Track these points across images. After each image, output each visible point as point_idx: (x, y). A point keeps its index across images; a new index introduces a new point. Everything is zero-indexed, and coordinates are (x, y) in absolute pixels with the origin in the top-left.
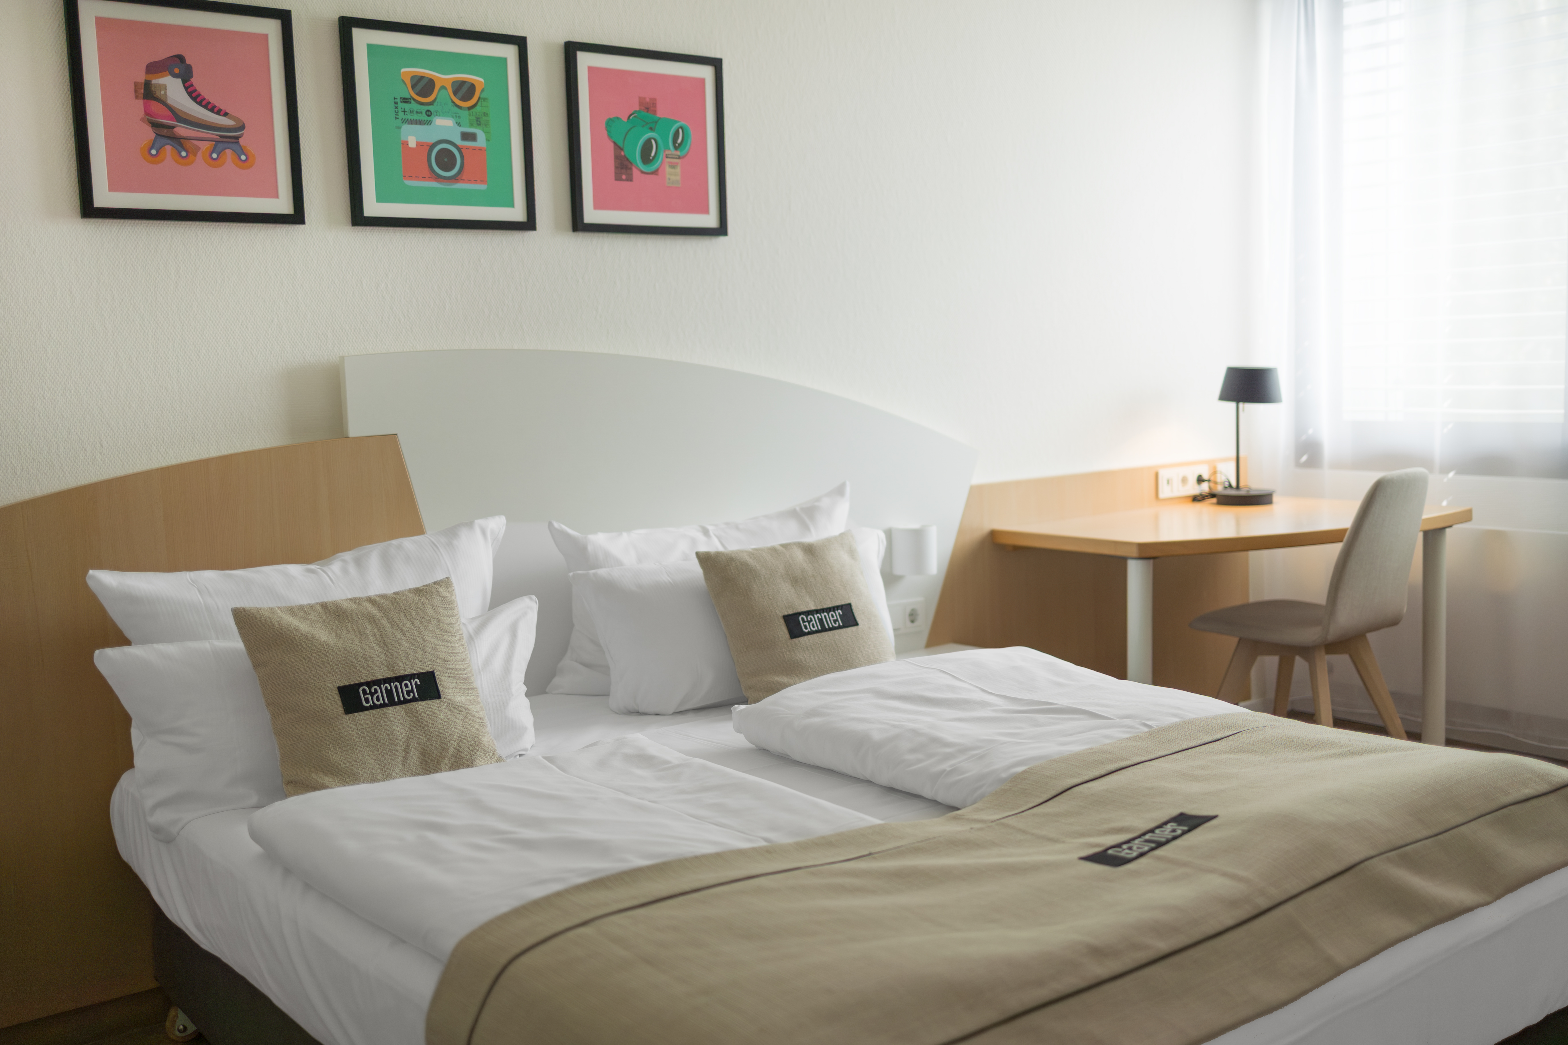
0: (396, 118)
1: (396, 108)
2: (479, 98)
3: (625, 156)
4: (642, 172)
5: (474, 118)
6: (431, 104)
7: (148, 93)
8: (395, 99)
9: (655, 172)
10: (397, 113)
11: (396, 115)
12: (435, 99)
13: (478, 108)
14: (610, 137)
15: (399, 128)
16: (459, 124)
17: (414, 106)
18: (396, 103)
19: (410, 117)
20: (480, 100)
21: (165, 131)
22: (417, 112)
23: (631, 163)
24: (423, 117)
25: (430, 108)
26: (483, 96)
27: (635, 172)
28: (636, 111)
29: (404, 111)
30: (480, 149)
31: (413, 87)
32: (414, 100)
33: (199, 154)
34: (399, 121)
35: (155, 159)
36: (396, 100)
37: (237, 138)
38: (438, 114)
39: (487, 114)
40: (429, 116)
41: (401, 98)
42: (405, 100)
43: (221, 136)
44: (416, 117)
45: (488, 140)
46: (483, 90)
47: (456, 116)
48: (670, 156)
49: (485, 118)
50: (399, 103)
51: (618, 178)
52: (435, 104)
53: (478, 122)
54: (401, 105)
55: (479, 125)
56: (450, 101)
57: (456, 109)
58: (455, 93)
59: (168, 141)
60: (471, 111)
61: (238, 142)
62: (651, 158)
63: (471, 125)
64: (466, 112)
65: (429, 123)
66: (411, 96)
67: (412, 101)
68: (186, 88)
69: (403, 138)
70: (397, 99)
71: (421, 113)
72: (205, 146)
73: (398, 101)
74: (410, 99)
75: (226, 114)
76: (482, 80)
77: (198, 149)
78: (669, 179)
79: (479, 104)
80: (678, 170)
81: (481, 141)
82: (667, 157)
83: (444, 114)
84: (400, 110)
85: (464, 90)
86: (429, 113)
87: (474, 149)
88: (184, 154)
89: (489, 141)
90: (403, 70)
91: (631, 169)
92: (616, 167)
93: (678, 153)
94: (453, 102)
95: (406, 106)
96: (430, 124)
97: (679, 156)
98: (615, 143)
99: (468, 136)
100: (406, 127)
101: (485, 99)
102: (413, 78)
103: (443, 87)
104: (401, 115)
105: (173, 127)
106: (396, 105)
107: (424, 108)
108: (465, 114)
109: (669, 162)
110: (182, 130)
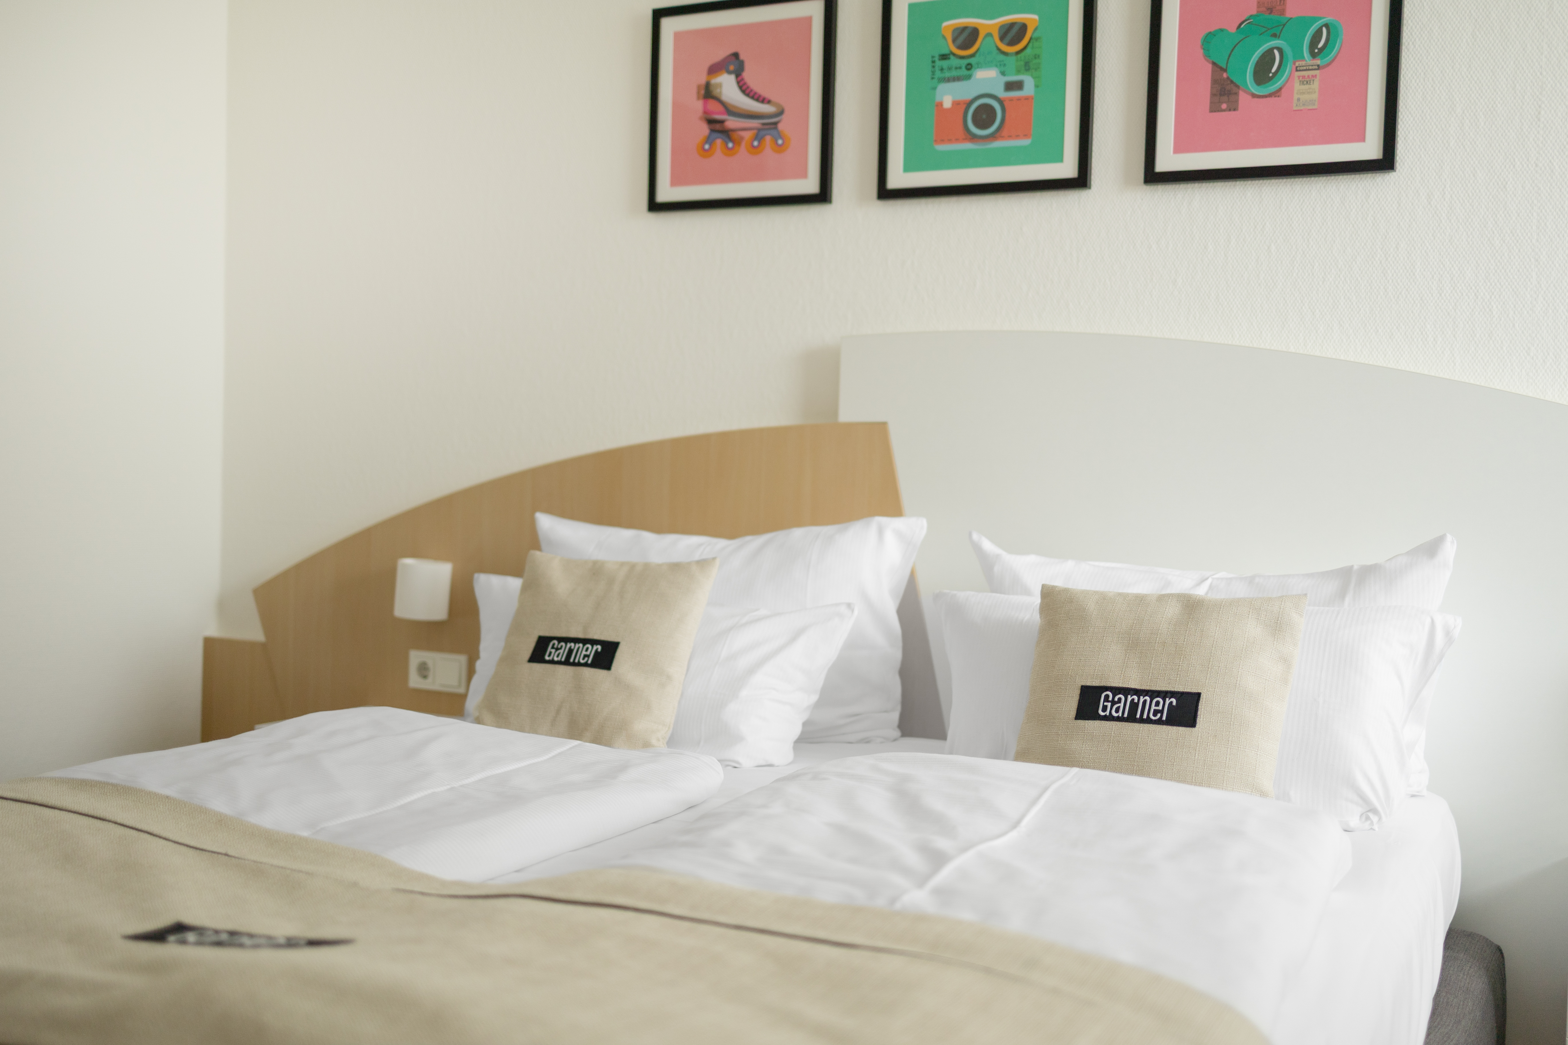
0: (933, 78)
1: (933, 67)
2: (1031, 39)
3: (1228, 78)
4: (1254, 96)
5: (1022, 63)
6: (973, 55)
7: (708, 93)
9: (1276, 94)
10: (933, 73)
13: (1028, 51)
14: (1206, 57)
15: (934, 88)
16: (1003, 73)
17: (954, 62)
18: (933, 62)
19: (947, 74)
20: (1032, 41)
21: (718, 126)
22: (956, 68)
23: (1238, 87)
24: (964, 72)
25: (972, 61)
26: (1036, 35)
27: (1243, 98)
29: (942, 70)
32: (954, 55)
33: (743, 144)
34: (935, 81)
35: (705, 153)
37: (776, 124)
38: (979, 66)
39: (1039, 56)
40: (968, 69)
42: (944, 57)
43: (764, 124)
44: (954, 73)
45: (1037, 86)
47: (1000, 65)
48: (1302, 68)
49: (1035, 61)
51: (1214, 108)
52: (977, 55)
53: (1027, 67)
54: (939, 63)
56: (995, 48)
58: (1002, 39)
59: (719, 135)
60: (1019, 56)
61: (776, 128)
62: (1271, 75)
63: (1018, 72)
64: (1014, 58)
65: (969, 77)
67: (952, 57)
68: (738, 83)
69: (938, 99)
71: (960, 68)
72: (747, 135)
73: (936, 59)
74: (949, 54)
75: (769, 102)
77: (742, 138)
78: (1299, 100)
79: (1031, 45)
80: (1316, 85)
81: (1029, 88)
82: (1297, 70)
83: (987, 65)
84: (937, 68)
86: (969, 67)
87: (1019, 99)
88: (730, 145)
91: (1236, 94)
92: (1213, 95)
93: (1319, 62)
94: (999, 49)
95: (945, 64)
97: (1318, 66)
98: (1214, 64)
99: (1010, 86)
100: (942, 87)
101: (1037, 39)
103: (989, 35)
104: (938, 74)
105: (722, 122)
106: (933, 64)
107: (964, 62)
108: (1011, 61)
109: (1299, 77)
110: (732, 123)
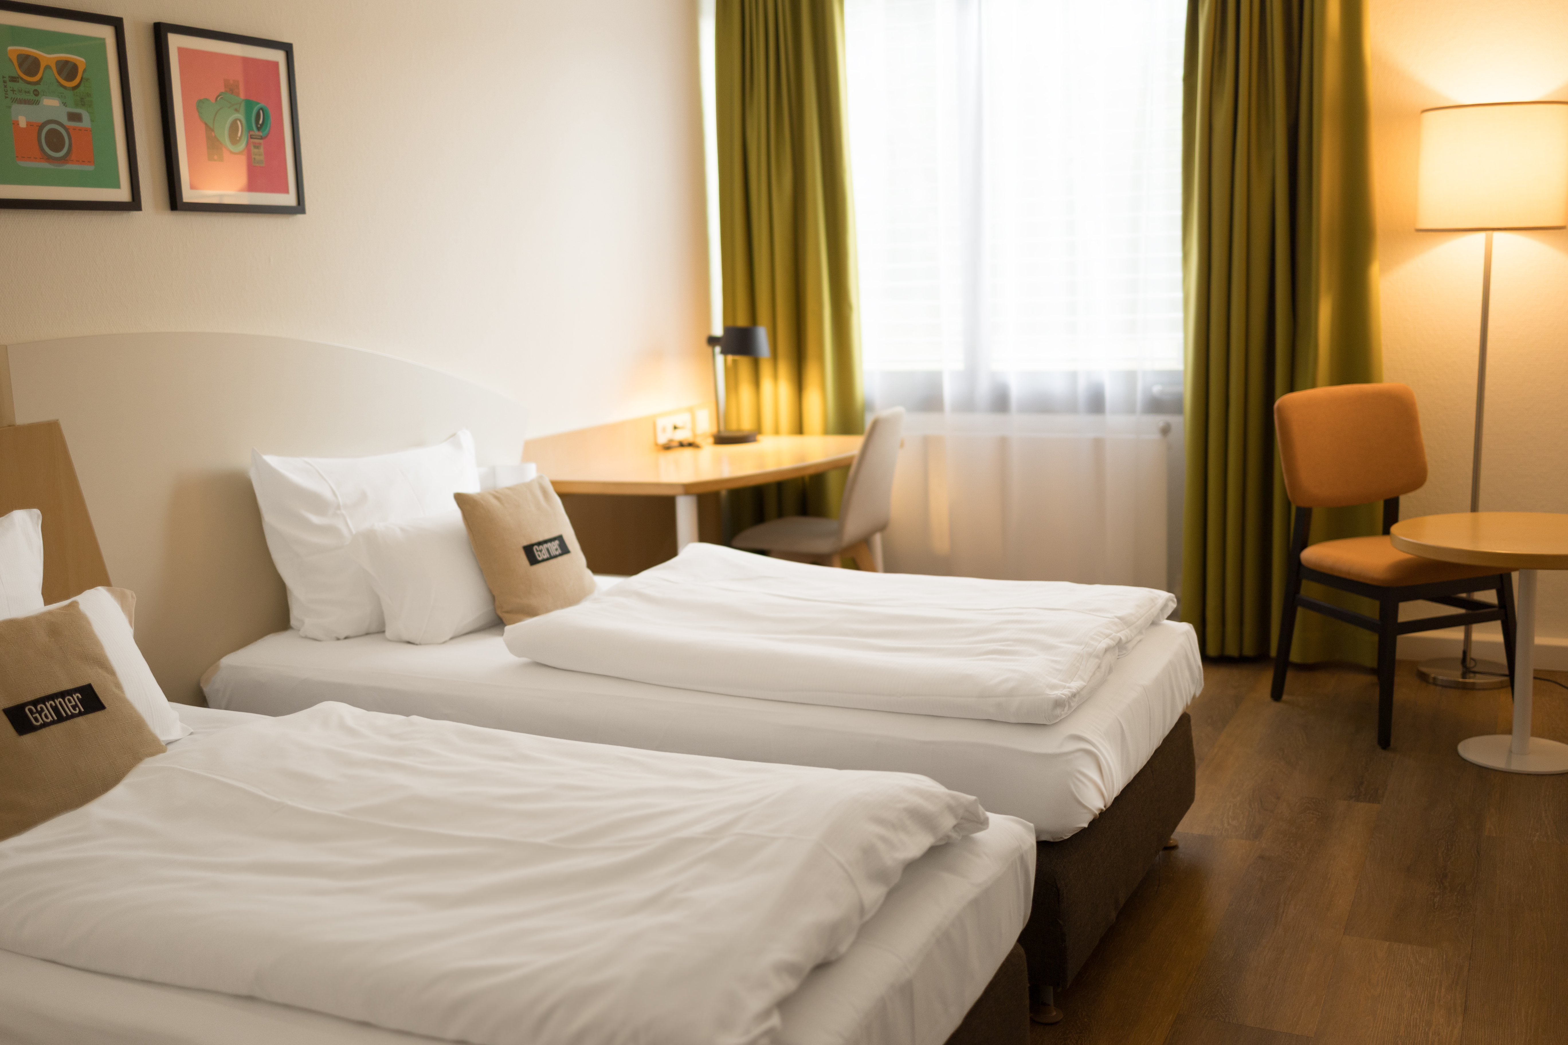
8: (3, 77)
11: (5, 94)
12: (41, 79)
28: (222, 93)
30: (86, 130)
31: (20, 66)
36: (5, 79)
41: (9, 77)
46: (85, 71)
50: (8, 82)
55: (83, 105)
57: (62, 89)
66: (19, 75)
70: (5, 77)
76: (83, 60)
85: (68, 70)
89: (93, 121)
90: (10, 48)
96: (38, 104)
102: (19, 56)
